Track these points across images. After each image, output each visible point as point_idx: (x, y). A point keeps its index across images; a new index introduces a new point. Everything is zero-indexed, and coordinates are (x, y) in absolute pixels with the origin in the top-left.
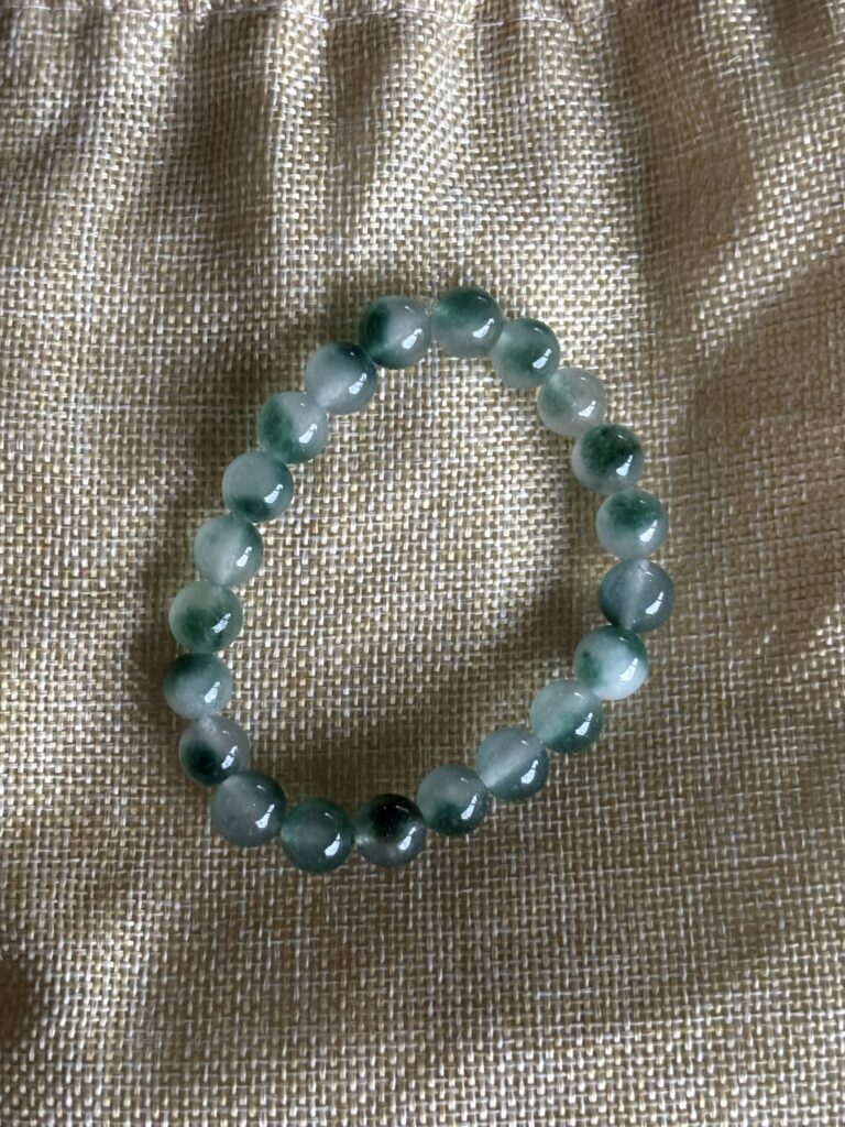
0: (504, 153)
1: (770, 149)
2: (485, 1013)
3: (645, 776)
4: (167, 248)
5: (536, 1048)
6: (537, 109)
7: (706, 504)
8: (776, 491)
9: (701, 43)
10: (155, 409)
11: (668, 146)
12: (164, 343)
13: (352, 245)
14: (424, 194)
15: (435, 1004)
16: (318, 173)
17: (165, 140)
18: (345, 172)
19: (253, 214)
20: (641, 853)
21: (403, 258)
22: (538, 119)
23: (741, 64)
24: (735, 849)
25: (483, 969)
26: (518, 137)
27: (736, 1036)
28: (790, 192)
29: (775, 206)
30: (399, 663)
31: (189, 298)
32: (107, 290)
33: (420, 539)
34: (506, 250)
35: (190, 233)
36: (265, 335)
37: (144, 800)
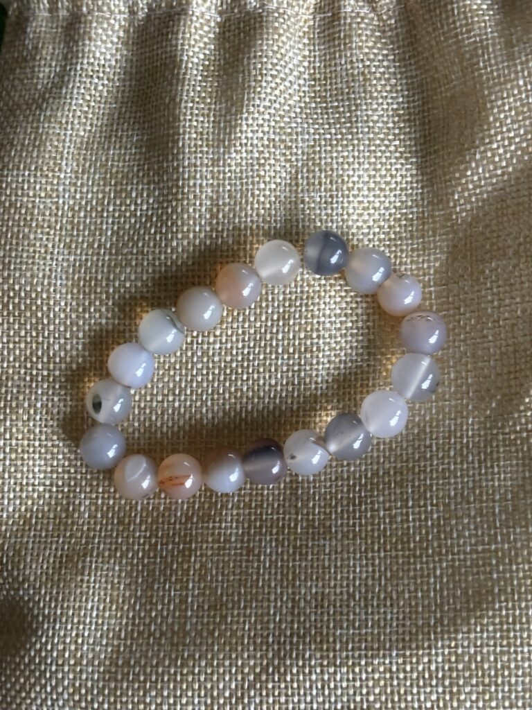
0: (331, 96)
1: (497, 89)
2: (304, 643)
3: (413, 492)
4: (116, 158)
6: (352, 68)
7: (457, 317)
8: (501, 309)
9: (454, 22)
10: (107, 258)
11: (435, 89)
13: (230, 153)
14: (276, 122)
15: (273, 635)
16: (210, 109)
17: (118, 92)
18: (226, 108)
19: (168, 134)
20: (408, 542)
22: (352, 74)
23: (480, 35)
24: (468, 540)
25: (305, 614)
26: (340, 86)
28: (511, 116)
29: (501, 126)
31: (129, 188)
32: (79, 184)
33: (271, 339)
34: (328, 155)
35: (131, 149)
36: (174, 210)
37: (100, 502)
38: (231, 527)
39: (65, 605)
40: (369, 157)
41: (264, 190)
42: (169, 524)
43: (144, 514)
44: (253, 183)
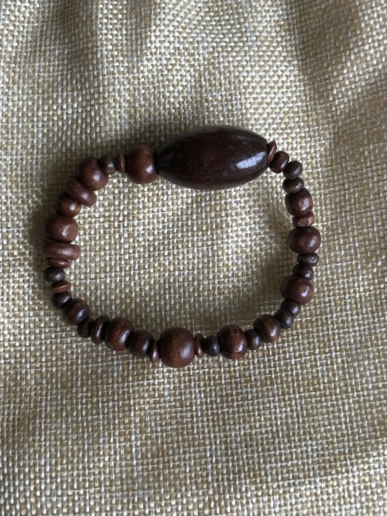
0: (222, 10)
2: (240, 478)
3: (318, 341)
4: (42, 70)
5: (269, 495)
7: (343, 192)
8: (381, 183)
10: (40, 157)
12: (43, 121)
13: (142, 61)
14: (180, 33)
15: (212, 475)
16: (122, 24)
17: (39, 13)
18: (136, 22)
19: (88, 48)
20: (319, 383)
21: (170, 67)
24: (369, 379)
25: (237, 453)
27: (376, 480)
28: (379, 22)
29: (372, 30)
30: (180, 287)
31: (55, 96)
32: (10, 93)
33: (187, 219)
34: (226, 60)
35: (54, 61)
36: (97, 113)
37: (44, 370)
38: (163, 383)
39: (22, 464)
40: (259, 61)
41: (173, 92)
42: (108, 384)
43: (84, 378)
44: (164, 87)
